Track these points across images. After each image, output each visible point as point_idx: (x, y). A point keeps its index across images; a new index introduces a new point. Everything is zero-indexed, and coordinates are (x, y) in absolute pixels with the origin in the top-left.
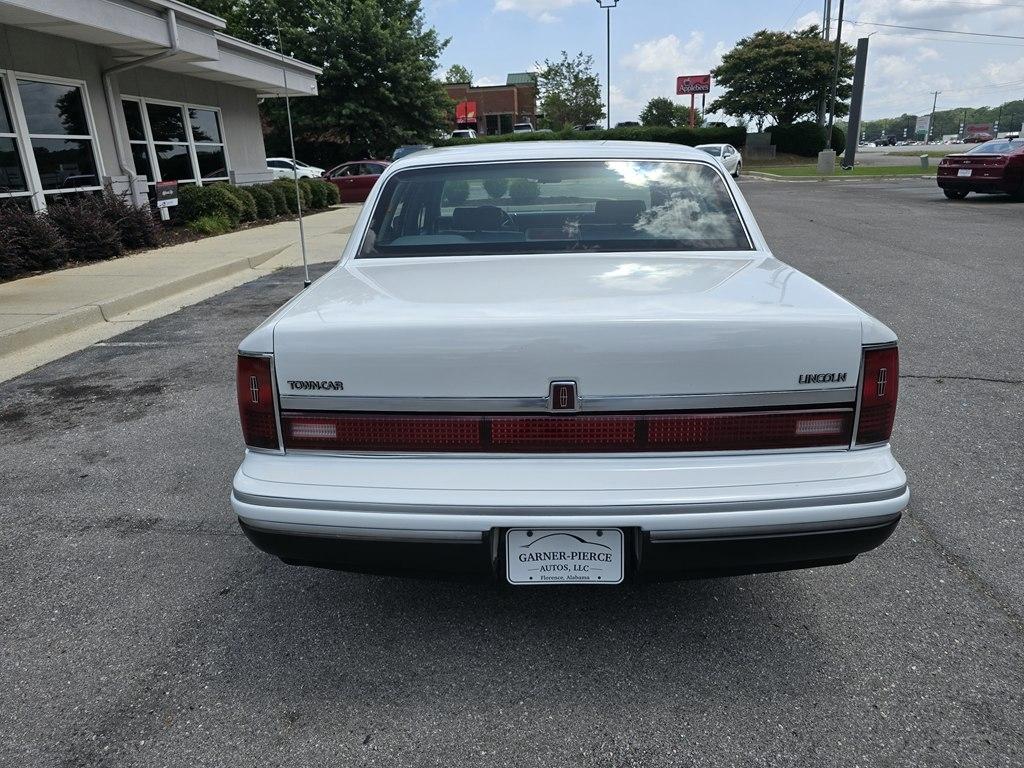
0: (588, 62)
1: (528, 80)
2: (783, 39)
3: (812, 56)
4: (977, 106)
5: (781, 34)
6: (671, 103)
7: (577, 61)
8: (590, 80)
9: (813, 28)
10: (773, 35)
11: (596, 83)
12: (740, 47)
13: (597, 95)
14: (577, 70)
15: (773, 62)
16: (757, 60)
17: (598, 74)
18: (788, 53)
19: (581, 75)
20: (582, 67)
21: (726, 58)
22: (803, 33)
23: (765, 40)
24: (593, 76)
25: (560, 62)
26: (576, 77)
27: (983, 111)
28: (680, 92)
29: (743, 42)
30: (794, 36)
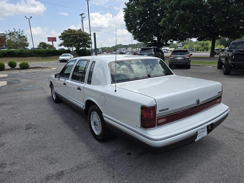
0: (22, 32)
1: (3, 35)
2: (74, 31)
3: (82, 35)
4: (108, 47)
5: (74, 30)
6: (46, 43)
7: (19, 31)
8: (24, 37)
9: (80, 29)
10: (72, 30)
11: (26, 37)
12: (65, 32)
13: (26, 41)
14: (19, 33)
15: (74, 36)
16: (69, 35)
17: (26, 35)
18: (76, 34)
19: (21, 35)
20: (21, 33)
21: (62, 34)
22: (78, 30)
23: (70, 31)
24: (25, 35)
25: (13, 31)
26: (19, 35)
27: (109, 48)
28: (49, 41)
29: (65, 31)
30: (77, 31)
